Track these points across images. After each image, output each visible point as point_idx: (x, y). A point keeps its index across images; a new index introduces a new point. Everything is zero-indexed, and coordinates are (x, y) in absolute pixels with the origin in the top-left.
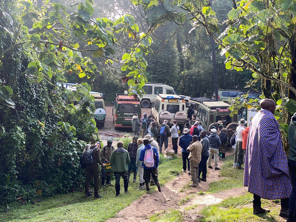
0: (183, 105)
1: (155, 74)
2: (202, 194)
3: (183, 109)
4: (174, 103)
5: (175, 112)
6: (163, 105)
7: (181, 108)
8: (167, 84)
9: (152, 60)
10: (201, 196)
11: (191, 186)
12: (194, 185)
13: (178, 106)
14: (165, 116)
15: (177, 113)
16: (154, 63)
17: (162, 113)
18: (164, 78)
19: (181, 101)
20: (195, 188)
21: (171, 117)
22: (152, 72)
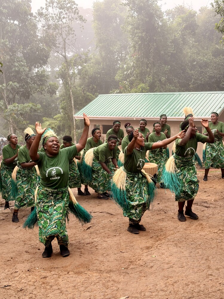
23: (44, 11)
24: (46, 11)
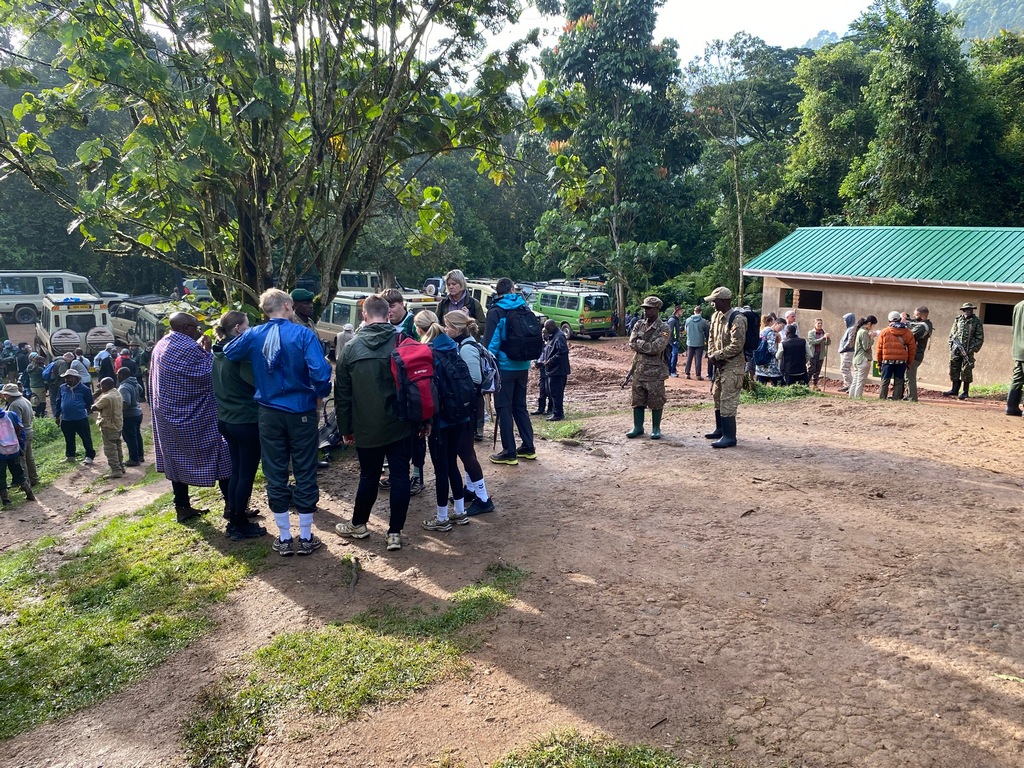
0: (104, 315)
1: (42, 251)
2: (123, 492)
3: (105, 322)
4: (82, 311)
5: (86, 330)
6: (57, 318)
7: (98, 321)
8: (75, 271)
9: (30, 222)
10: (121, 496)
11: (107, 478)
12: (115, 474)
13: (93, 316)
14: (65, 340)
15: (92, 331)
16: (37, 228)
17: (57, 334)
18: (64, 258)
19: (98, 306)
20: (117, 481)
21: (78, 340)
22: (33, 247)
23: (702, 64)
24: (705, 63)
